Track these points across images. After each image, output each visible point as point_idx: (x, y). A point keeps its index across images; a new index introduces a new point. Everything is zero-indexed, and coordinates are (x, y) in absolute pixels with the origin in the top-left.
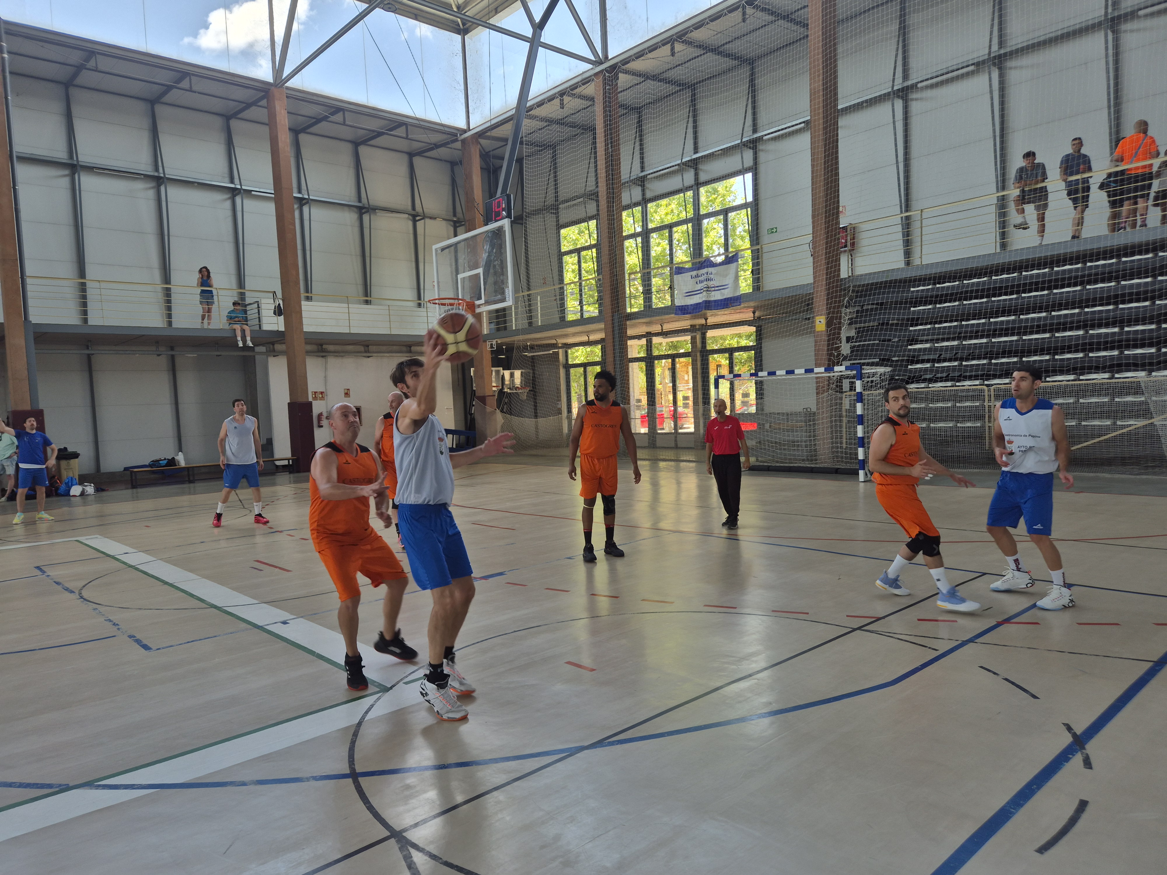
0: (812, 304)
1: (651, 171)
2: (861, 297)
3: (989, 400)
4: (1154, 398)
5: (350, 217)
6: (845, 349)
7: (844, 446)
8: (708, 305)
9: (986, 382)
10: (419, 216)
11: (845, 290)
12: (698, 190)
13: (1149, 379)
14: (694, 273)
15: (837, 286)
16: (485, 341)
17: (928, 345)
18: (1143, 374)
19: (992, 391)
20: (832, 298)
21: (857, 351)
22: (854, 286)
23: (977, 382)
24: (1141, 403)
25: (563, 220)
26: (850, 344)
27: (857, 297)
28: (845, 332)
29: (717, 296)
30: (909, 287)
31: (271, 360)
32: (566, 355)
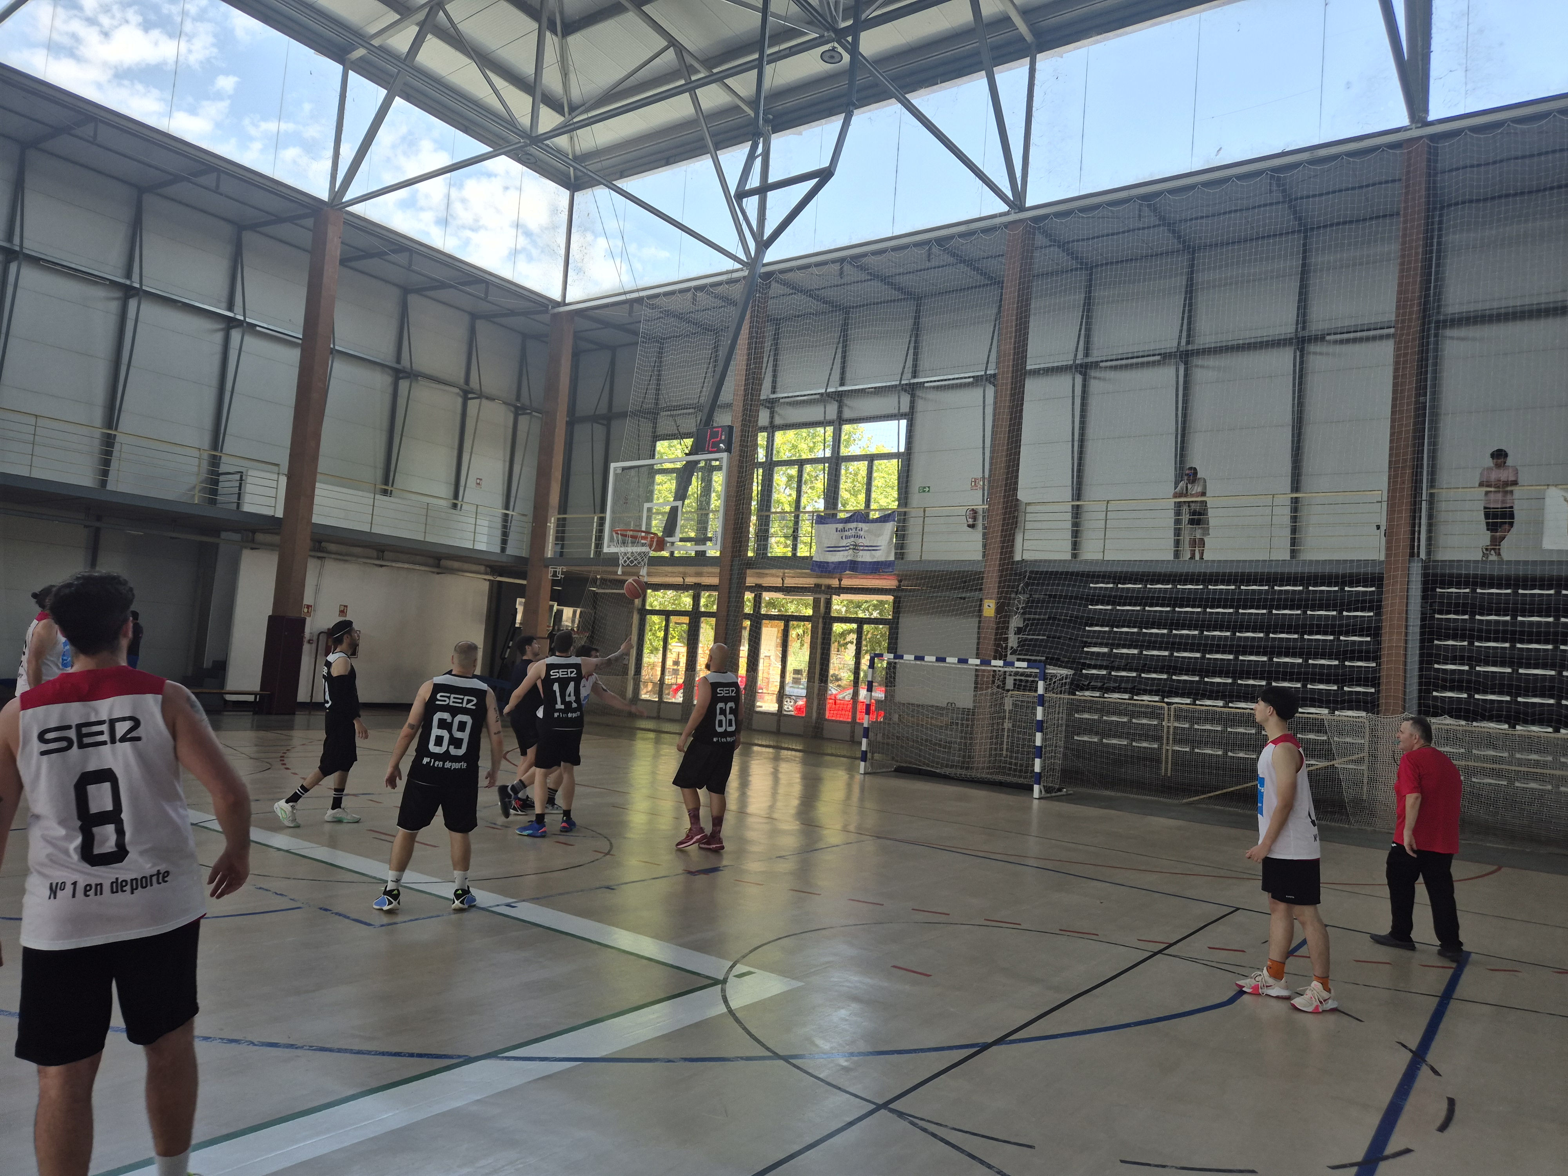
0: (982, 584)
1: (786, 395)
2: (1038, 585)
3: (1169, 720)
4: (1336, 739)
5: (381, 381)
6: (1013, 641)
7: (1004, 752)
8: (854, 566)
9: (1166, 700)
10: (474, 393)
11: (1020, 575)
12: (840, 425)
13: (1333, 718)
14: (840, 526)
15: (1012, 569)
16: (547, 567)
17: (1106, 650)
18: (1326, 711)
19: (1172, 710)
20: (1005, 581)
21: (1029, 645)
22: (1031, 572)
23: (1157, 698)
24: (1323, 742)
25: (660, 430)
26: (1020, 636)
27: (1033, 584)
28: (1016, 622)
29: (865, 557)
30: (1086, 582)
31: (245, 554)
32: (644, 598)
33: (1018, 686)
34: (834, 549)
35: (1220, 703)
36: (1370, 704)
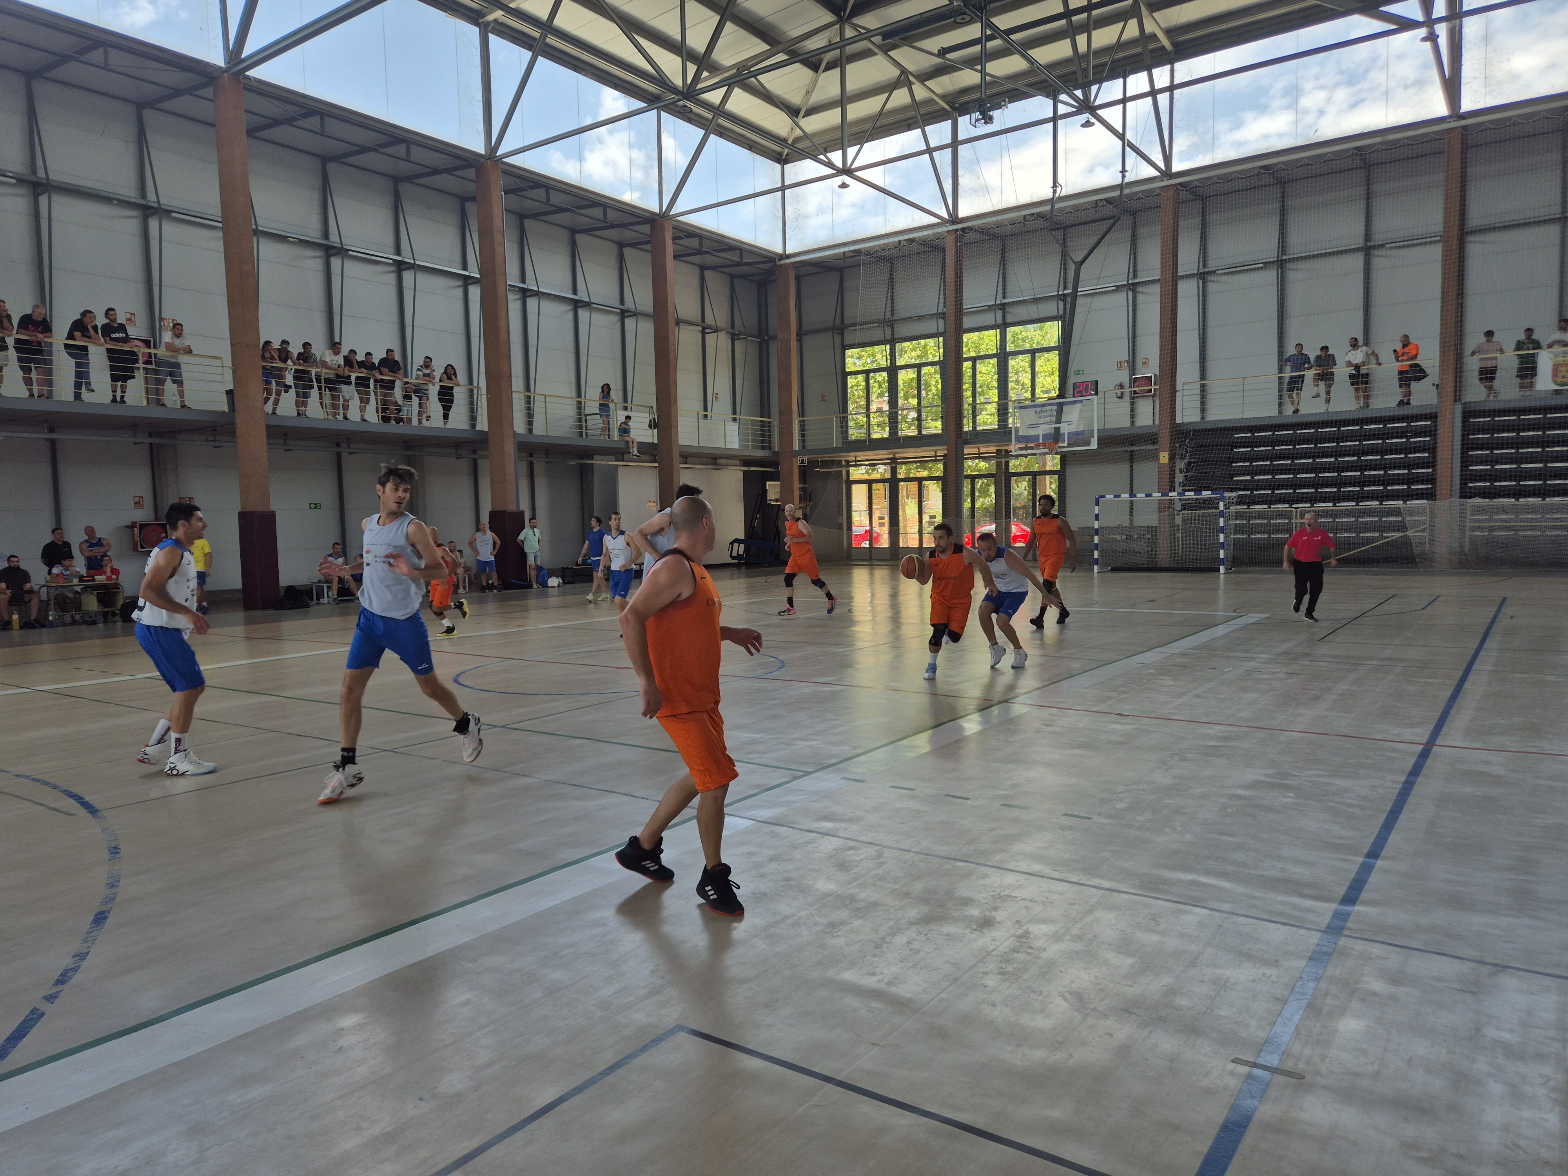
0: (1157, 440)
4: (1408, 519)
9: (1293, 506)
11: (1185, 434)
12: (1006, 328)
13: (1404, 506)
14: (1039, 409)
15: (1175, 428)
16: (794, 457)
18: (1400, 502)
20: (1174, 438)
22: (1195, 431)
23: (1287, 506)
26: (1184, 474)
27: (1193, 439)
28: (1179, 465)
30: (1231, 434)
31: (621, 471)
32: (848, 472)
33: (1184, 507)
34: (1036, 426)
35: (1331, 504)
36: (1430, 495)
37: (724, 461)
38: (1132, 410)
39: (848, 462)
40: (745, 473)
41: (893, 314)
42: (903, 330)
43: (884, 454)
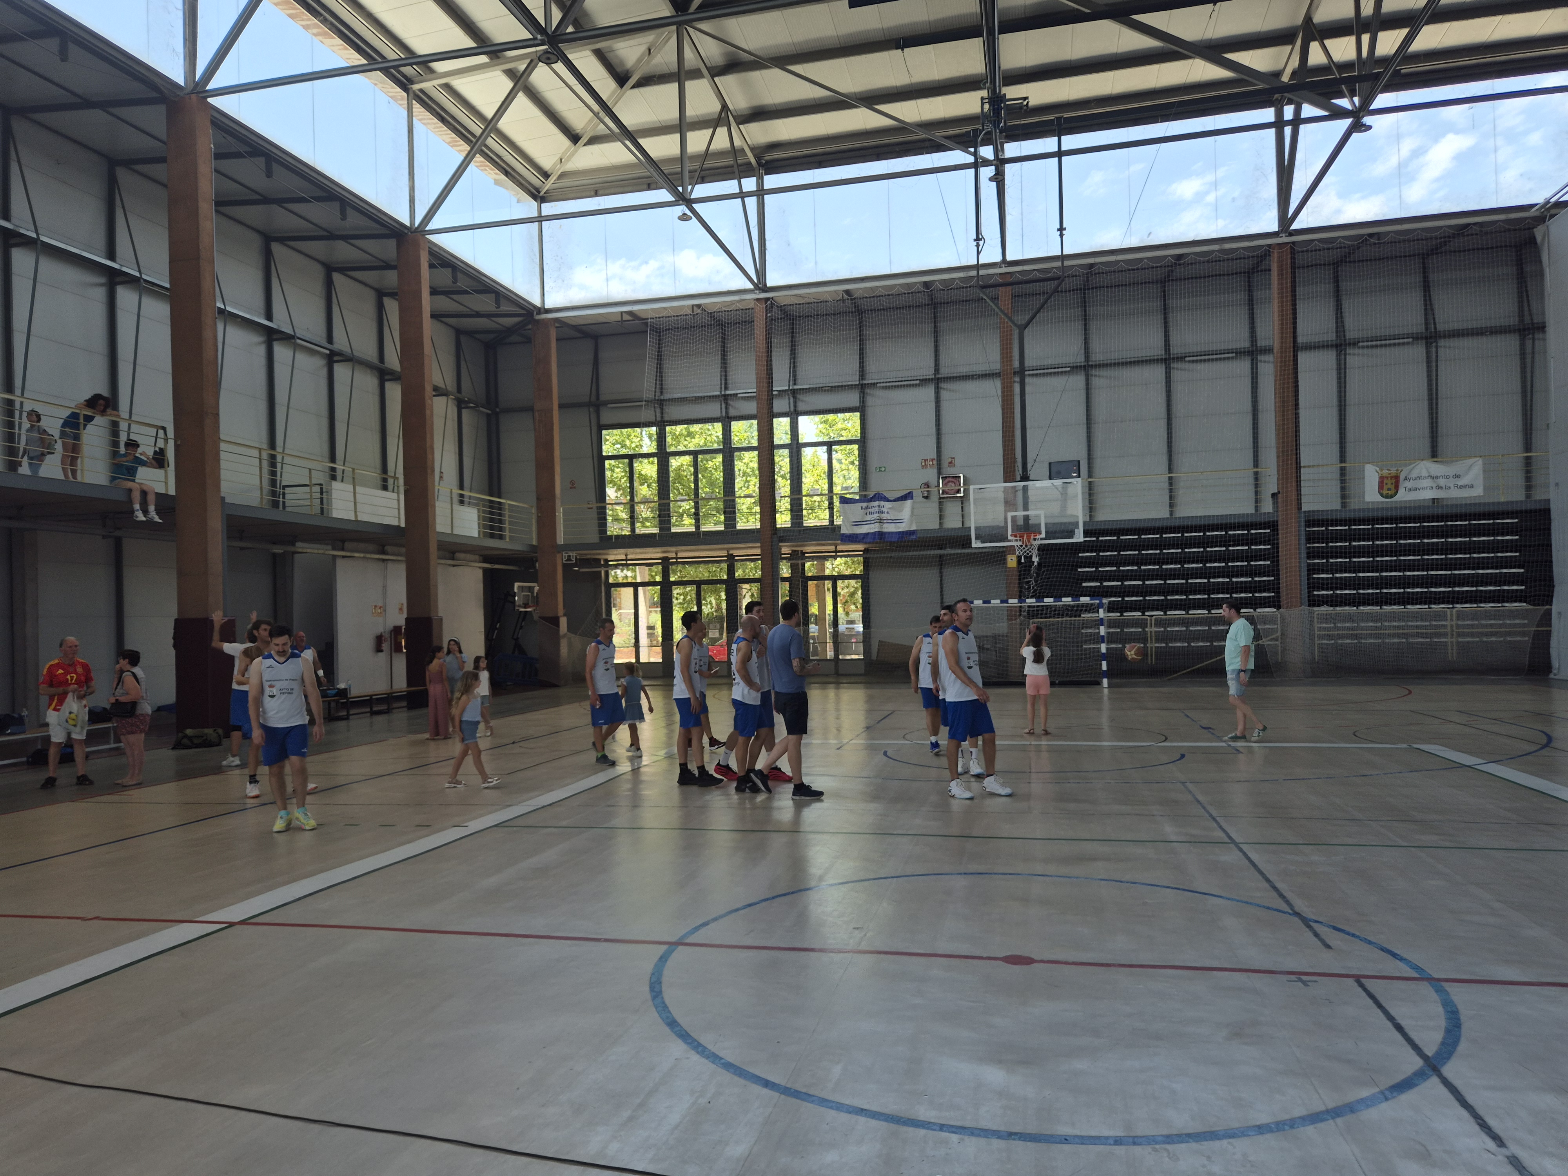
3: (1150, 627)
6: (1034, 583)
8: (882, 536)
9: (1146, 614)
12: (797, 416)
13: (1259, 614)
14: (865, 505)
16: (560, 552)
17: (1097, 584)
18: (1252, 610)
19: (1152, 620)
23: (1139, 614)
25: (604, 420)
28: (1035, 569)
29: (892, 528)
31: (339, 563)
32: (607, 574)
34: (860, 523)
35: (1183, 612)
36: (1275, 603)
37: (461, 555)
38: (941, 510)
39: (607, 561)
40: (485, 571)
41: (662, 393)
42: (673, 412)
43: (655, 553)
